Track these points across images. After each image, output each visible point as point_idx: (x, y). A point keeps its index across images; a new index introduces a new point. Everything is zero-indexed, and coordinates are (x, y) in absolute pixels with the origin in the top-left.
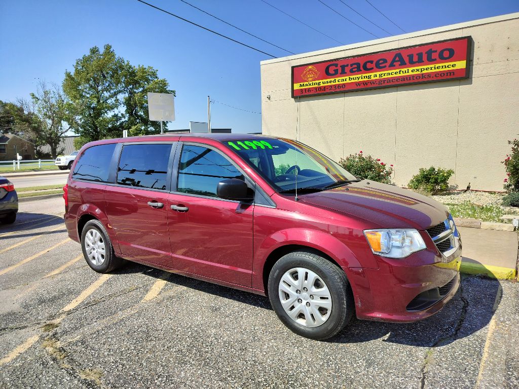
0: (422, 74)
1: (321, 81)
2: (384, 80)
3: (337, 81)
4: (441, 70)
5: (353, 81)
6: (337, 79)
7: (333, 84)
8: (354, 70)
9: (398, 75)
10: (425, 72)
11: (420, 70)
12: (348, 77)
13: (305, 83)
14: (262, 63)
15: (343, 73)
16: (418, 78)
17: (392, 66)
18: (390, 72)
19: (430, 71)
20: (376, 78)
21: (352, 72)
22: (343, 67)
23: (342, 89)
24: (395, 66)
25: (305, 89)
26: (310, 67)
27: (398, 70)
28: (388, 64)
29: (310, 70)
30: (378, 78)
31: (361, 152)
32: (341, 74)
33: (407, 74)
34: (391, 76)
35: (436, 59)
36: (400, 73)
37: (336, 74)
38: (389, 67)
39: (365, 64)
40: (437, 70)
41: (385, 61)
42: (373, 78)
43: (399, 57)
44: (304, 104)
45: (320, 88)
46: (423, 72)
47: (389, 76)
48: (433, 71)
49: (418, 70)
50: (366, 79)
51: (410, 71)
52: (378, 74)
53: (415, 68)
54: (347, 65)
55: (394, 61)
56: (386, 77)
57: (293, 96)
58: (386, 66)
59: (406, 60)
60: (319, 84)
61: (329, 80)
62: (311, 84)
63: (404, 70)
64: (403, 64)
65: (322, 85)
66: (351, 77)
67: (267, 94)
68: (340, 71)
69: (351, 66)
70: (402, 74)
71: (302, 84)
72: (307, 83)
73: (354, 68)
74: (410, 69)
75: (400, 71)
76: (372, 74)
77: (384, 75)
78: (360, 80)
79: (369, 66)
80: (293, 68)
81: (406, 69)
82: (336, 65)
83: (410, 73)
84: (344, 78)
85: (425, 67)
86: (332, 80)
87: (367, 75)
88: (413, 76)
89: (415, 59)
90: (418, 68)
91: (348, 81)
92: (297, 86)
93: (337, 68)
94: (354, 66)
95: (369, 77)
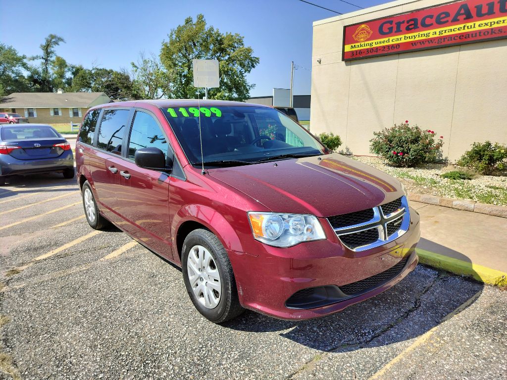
0: (492, 29)
1: (374, 41)
2: (445, 38)
3: (390, 41)
5: (408, 40)
6: (391, 38)
7: (386, 44)
8: (410, 27)
9: (462, 31)
10: (496, 26)
11: (489, 24)
12: (403, 36)
13: (356, 44)
14: (315, 23)
15: (399, 32)
16: (486, 33)
17: (455, 21)
18: (452, 27)
19: (501, 25)
20: (435, 36)
21: (408, 30)
22: (399, 25)
23: (395, 50)
24: (458, 20)
25: (356, 51)
26: (363, 26)
27: (462, 26)
28: (450, 19)
29: (363, 29)
30: (437, 35)
31: (407, 122)
32: (395, 32)
33: (473, 30)
34: (453, 33)
36: (464, 29)
37: (390, 33)
38: (452, 22)
39: (424, 20)
41: (448, 15)
42: (431, 36)
43: (465, 10)
44: (355, 68)
45: (372, 49)
46: (493, 26)
47: (450, 33)
49: (486, 24)
50: (424, 38)
51: (477, 25)
52: (438, 30)
53: (483, 22)
54: (403, 22)
55: (458, 14)
56: (447, 34)
57: (343, 60)
58: (448, 21)
59: (474, 12)
60: (371, 45)
61: (382, 40)
62: (363, 45)
63: (469, 24)
64: (469, 18)
65: (374, 45)
66: (407, 35)
67: (318, 58)
68: (394, 29)
69: (408, 22)
70: (466, 30)
71: (353, 45)
72: (359, 44)
73: (411, 25)
74: (477, 23)
75: (464, 27)
76: (431, 31)
77: (445, 32)
78: (417, 39)
79: (427, 22)
80: (345, 27)
81: (472, 24)
82: (391, 22)
83: (477, 28)
84: (399, 37)
85: (496, 20)
86: (386, 39)
87: (425, 32)
88: (480, 32)
89: (485, 10)
90: (486, 21)
91: (403, 41)
92: (348, 48)
93: (392, 26)
94: (410, 23)
95: (428, 35)
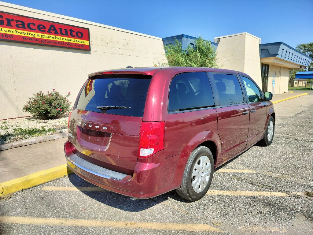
0: (69, 43)
2: (45, 40)
4: (78, 43)
5: (19, 34)
6: (3, 29)
8: (20, 26)
9: (54, 39)
10: (70, 41)
12: (14, 30)
15: (9, 25)
16: (66, 44)
17: (49, 32)
18: (49, 35)
19: (72, 42)
20: (38, 37)
21: (18, 27)
22: (9, 20)
23: (9, 39)
24: (51, 32)
27: (54, 36)
28: (47, 30)
30: (40, 37)
32: (7, 25)
33: (59, 40)
34: (50, 39)
35: (74, 36)
38: (47, 32)
39: (29, 25)
40: (76, 42)
41: (44, 27)
42: (36, 37)
43: (53, 28)
47: (48, 38)
48: (74, 42)
49: (66, 40)
50: (31, 36)
52: (40, 34)
53: (64, 38)
54: (13, 20)
55: (50, 29)
56: (46, 38)
58: (45, 31)
59: (59, 31)
63: (57, 37)
64: (56, 33)
66: (18, 31)
68: (6, 23)
69: (17, 22)
70: (56, 40)
73: (20, 24)
74: (62, 38)
76: (36, 34)
77: (45, 37)
78: (26, 35)
79: (32, 26)
81: (59, 37)
83: (62, 40)
84: (11, 30)
85: (70, 39)
87: (32, 33)
88: (64, 42)
89: (64, 32)
90: (66, 38)
91: (14, 33)
93: (2, 20)
94: (19, 23)
95: (34, 35)
